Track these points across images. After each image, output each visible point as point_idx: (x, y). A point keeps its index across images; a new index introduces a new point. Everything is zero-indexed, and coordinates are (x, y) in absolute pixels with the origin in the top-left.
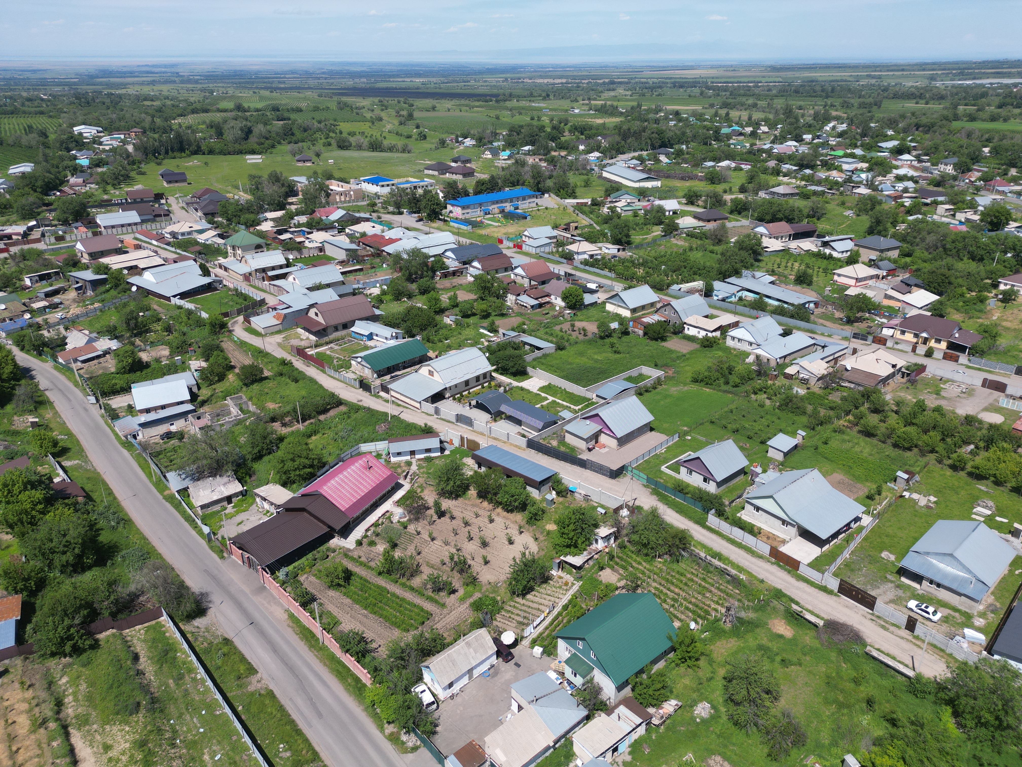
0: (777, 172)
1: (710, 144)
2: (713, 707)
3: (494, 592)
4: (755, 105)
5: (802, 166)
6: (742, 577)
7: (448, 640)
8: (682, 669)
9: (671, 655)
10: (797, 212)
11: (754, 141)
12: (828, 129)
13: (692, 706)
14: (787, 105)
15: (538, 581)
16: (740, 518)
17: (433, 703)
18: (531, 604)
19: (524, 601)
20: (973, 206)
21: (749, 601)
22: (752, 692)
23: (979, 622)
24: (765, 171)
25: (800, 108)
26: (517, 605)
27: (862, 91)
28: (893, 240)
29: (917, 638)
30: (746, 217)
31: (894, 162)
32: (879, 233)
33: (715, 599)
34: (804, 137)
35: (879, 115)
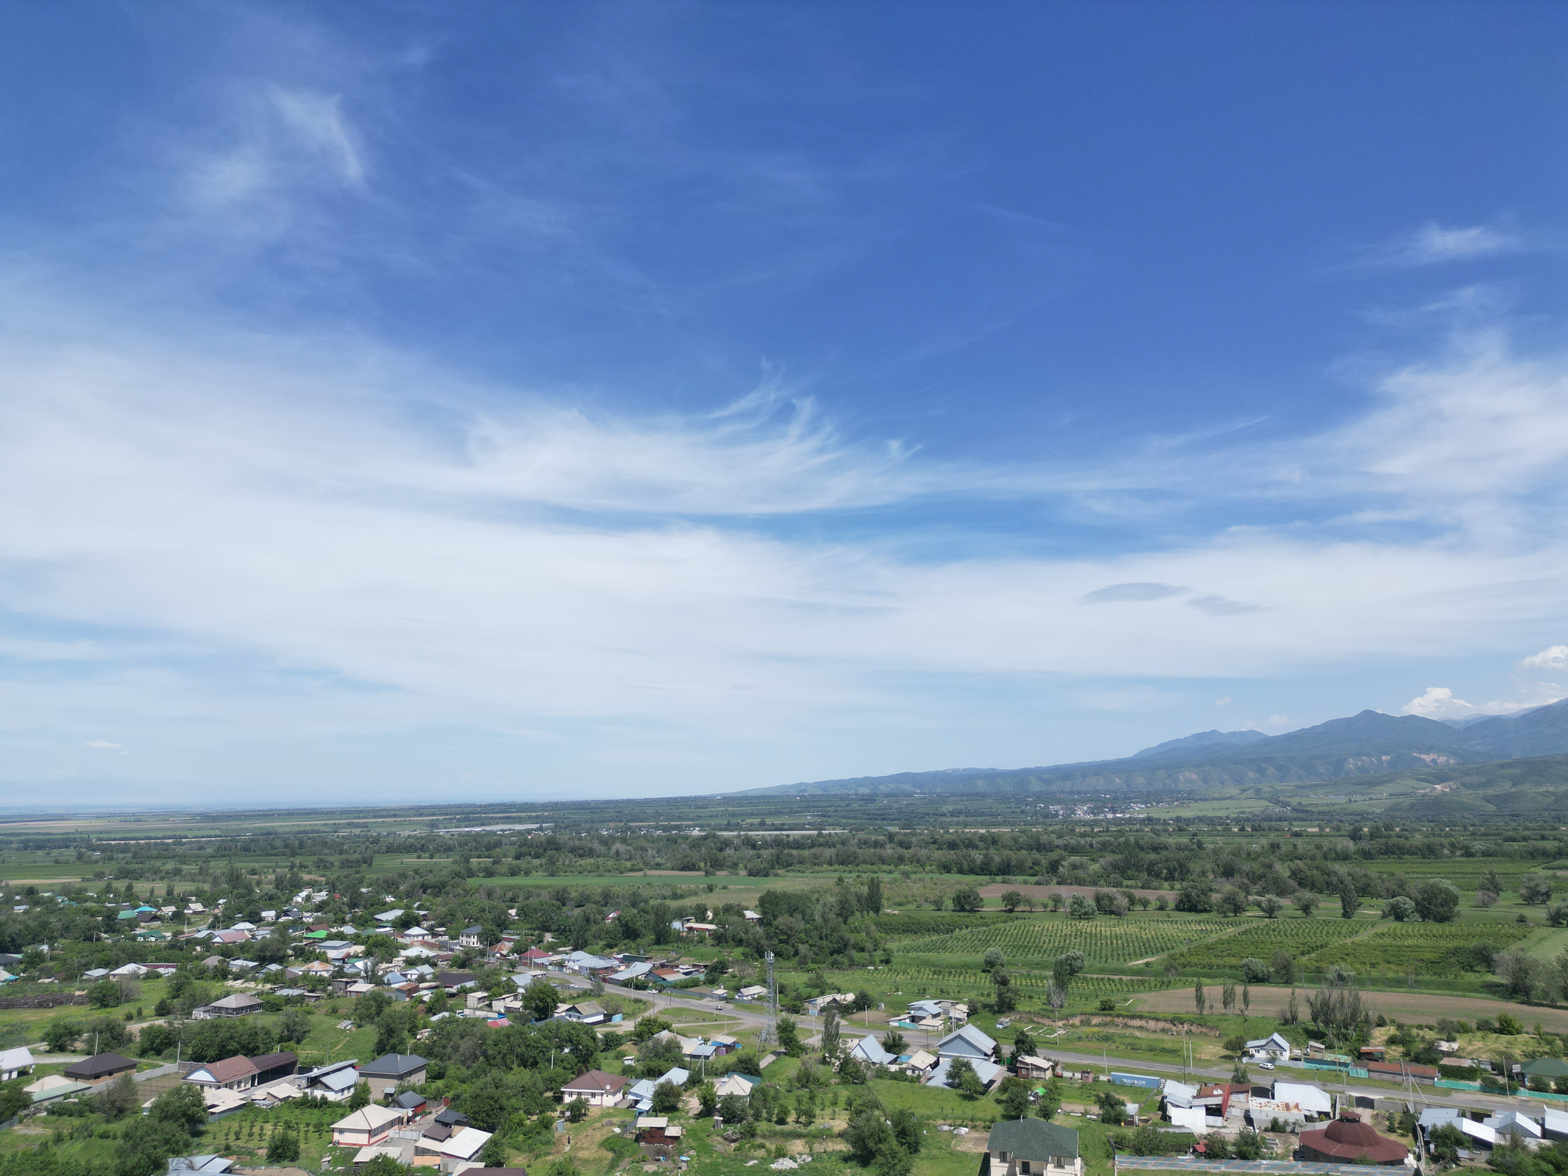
0: (223, 974)
1: (99, 939)
4: (177, 872)
5: (264, 960)
10: (261, 1036)
11: (180, 928)
12: (300, 900)
14: (232, 868)
20: (511, 989)
24: (202, 974)
25: (254, 872)
27: (343, 844)
28: (414, 1056)
30: (172, 1057)
31: (400, 940)
32: (394, 1050)
34: (264, 914)
35: (371, 876)
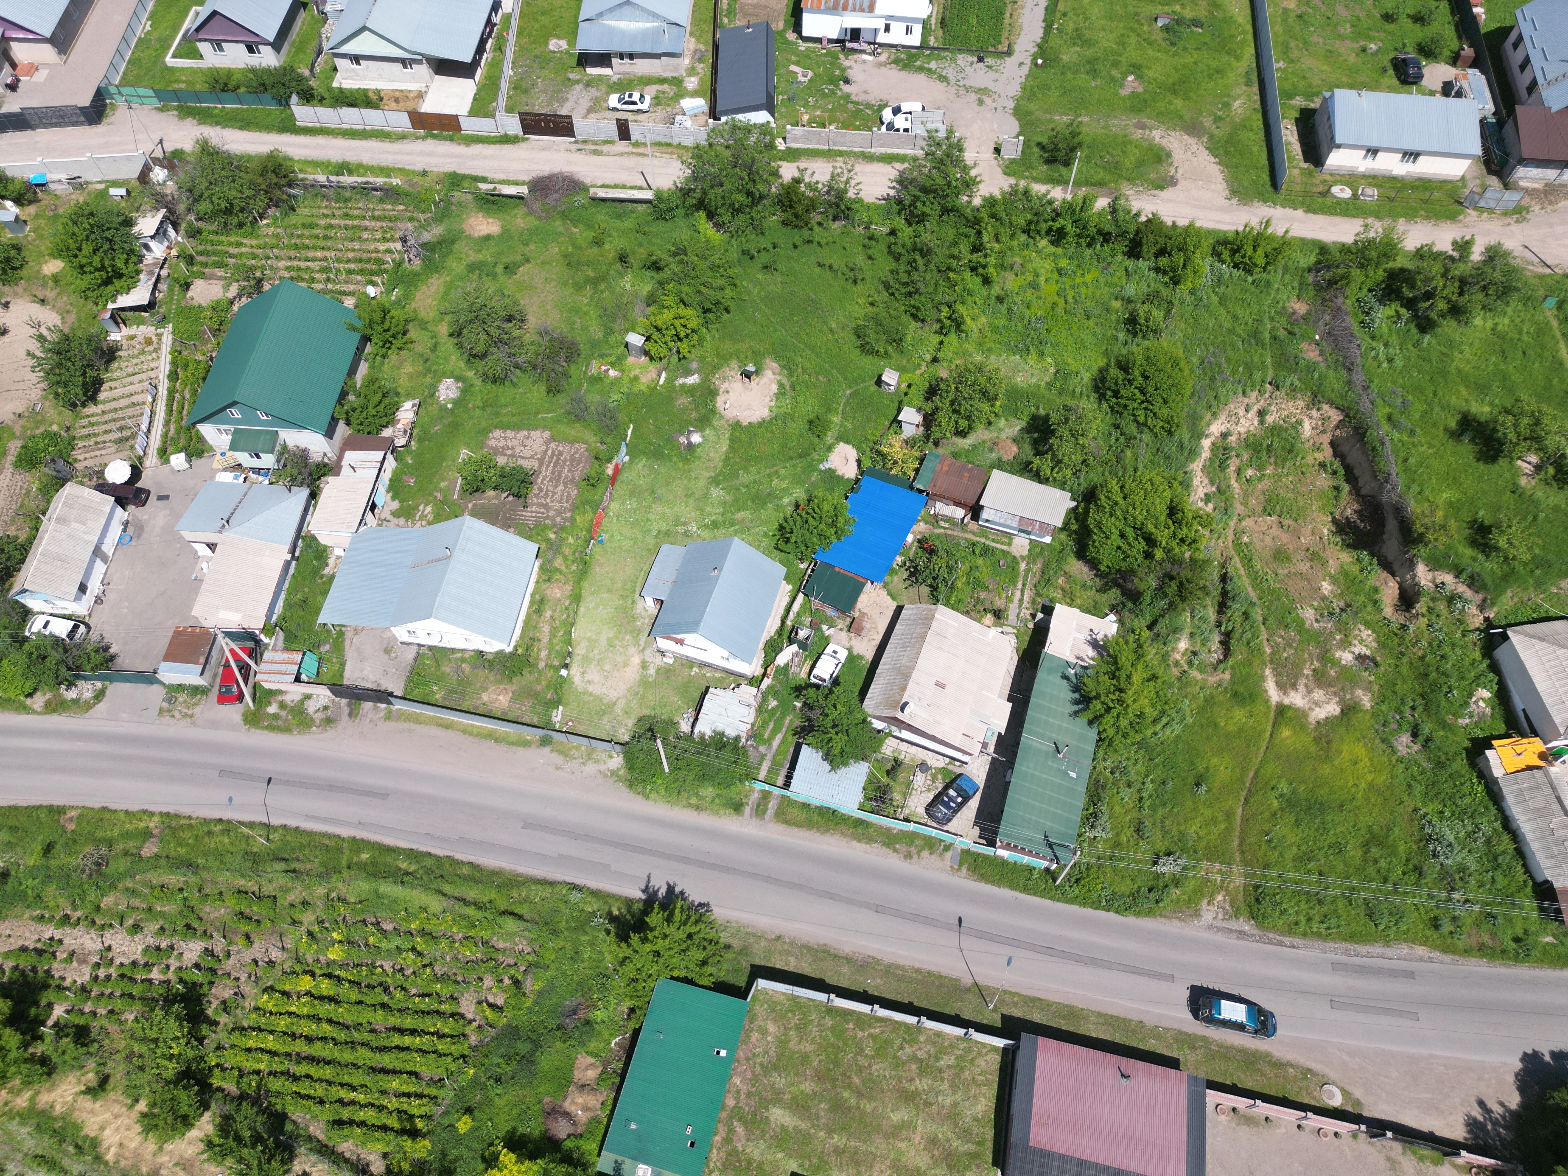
2: (458, 379)
3: (38, 424)
6: (396, 181)
7: (23, 537)
8: (393, 357)
9: (369, 348)
13: (433, 395)
15: (100, 364)
16: (341, 90)
17: (76, 627)
18: (114, 405)
19: (99, 408)
21: (423, 212)
22: (492, 331)
23: (691, 83)
26: (92, 419)
29: (637, 144)
33: (379, 235)
